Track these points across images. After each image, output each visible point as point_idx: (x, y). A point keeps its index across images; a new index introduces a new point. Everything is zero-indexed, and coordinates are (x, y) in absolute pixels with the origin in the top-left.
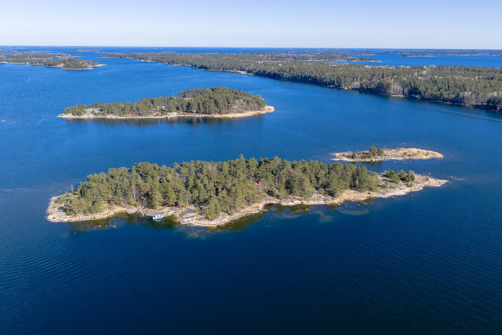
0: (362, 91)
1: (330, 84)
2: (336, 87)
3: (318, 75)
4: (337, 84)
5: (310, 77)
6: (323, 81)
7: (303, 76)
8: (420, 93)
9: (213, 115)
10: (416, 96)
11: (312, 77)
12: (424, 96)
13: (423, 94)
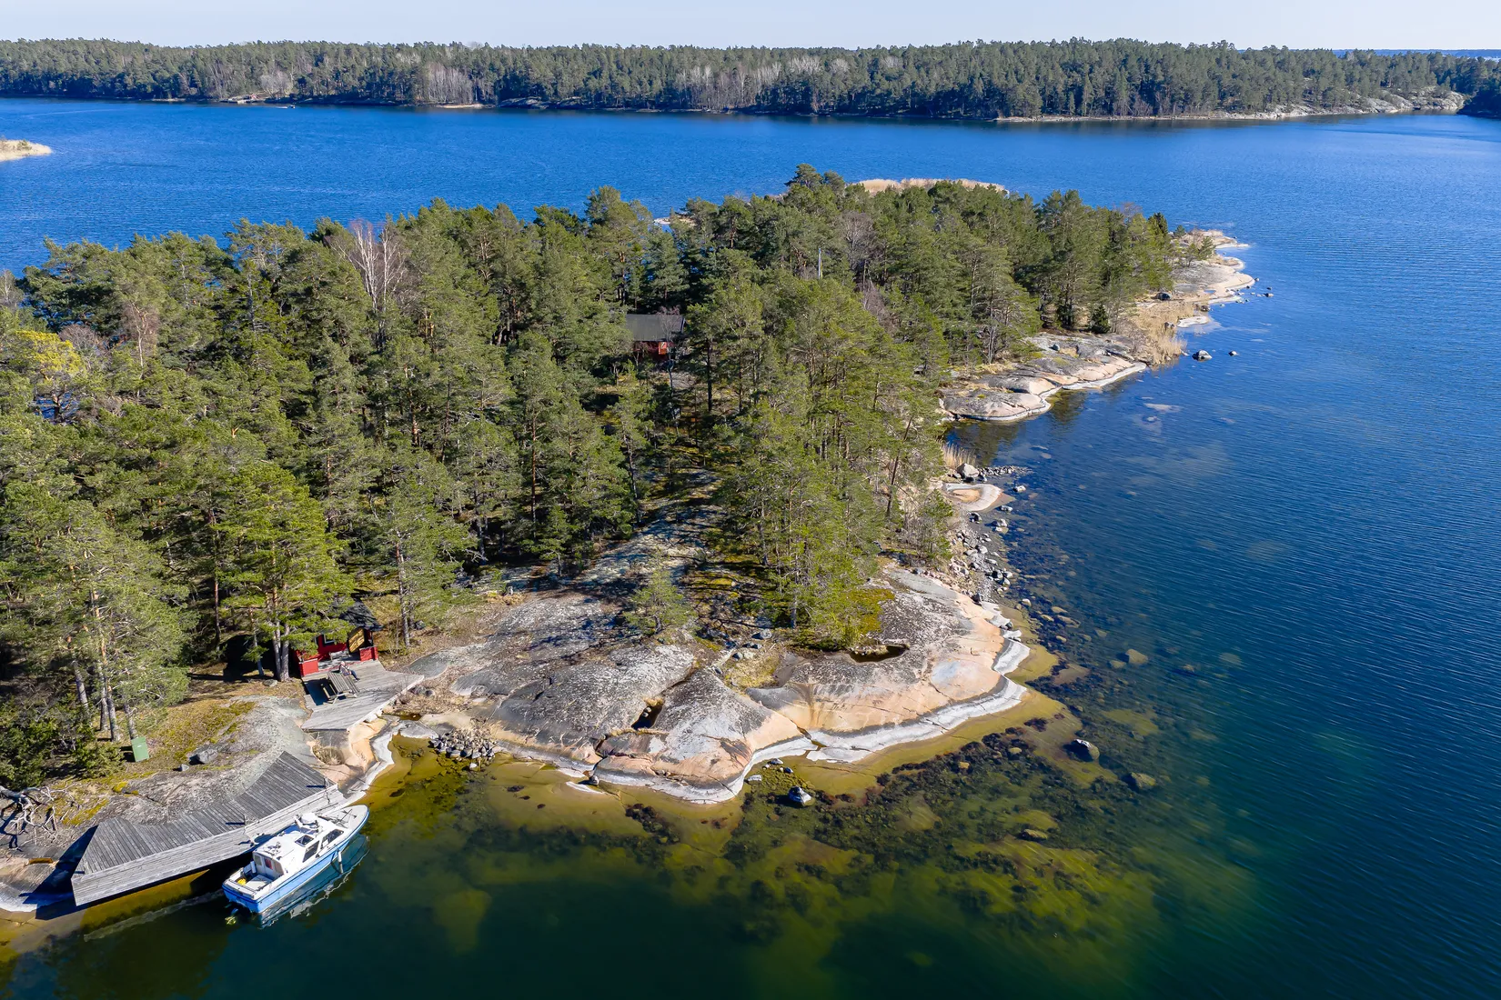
0: (308, 103)
1: (159, 92)
2: (187, 102)
3: (82, 65)
4: (194, 91)
5: (48, 77)
6: (125, 86)
7: (14, 73)
8: (538, 90)
10: (530, 102)
11: (60, 76)
12: (553, 101)
13: (549, 92)
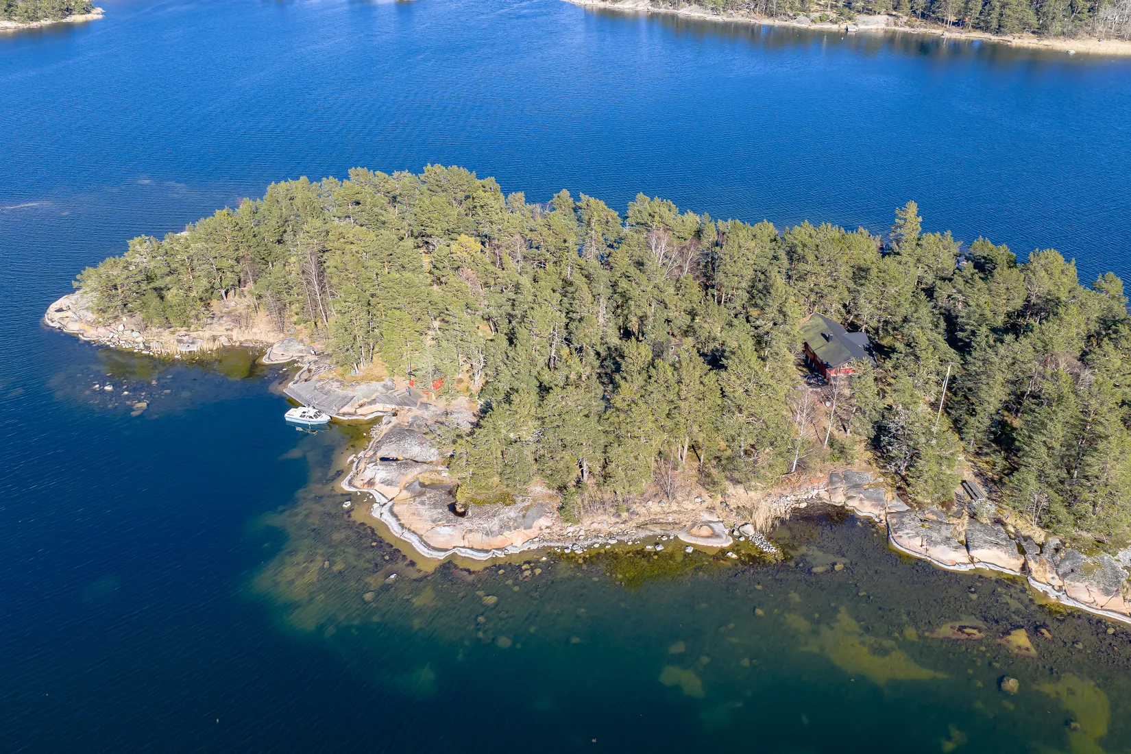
9: (1006, 38)
